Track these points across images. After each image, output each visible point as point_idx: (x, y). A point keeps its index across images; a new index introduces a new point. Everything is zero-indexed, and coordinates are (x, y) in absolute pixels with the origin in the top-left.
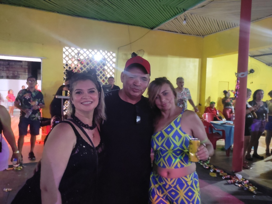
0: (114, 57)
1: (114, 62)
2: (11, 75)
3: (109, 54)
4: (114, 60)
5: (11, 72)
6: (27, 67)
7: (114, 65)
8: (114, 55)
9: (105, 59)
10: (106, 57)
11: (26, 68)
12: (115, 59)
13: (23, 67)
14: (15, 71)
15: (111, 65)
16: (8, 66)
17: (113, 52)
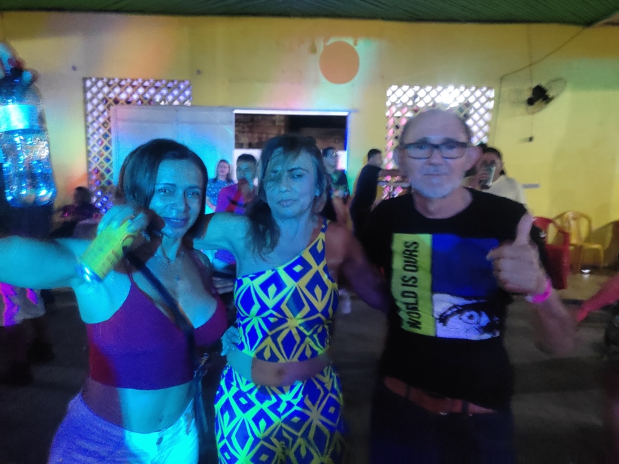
0: (489, 99)
1: (488, 110)
2: (256, 141)
3: (478, 93)
4: (491, 105)
5: (256, 135)
6: (283, 124)
7: (487, 117)
8: (491, 94)
9: (468, 105)
10: (471, 100)
11: (281, 126)
12: (493, 102)
13: (277, 124)
14: (262, 133)
15: (481, 117)
16: (251, 124)
17: (489, 88)
